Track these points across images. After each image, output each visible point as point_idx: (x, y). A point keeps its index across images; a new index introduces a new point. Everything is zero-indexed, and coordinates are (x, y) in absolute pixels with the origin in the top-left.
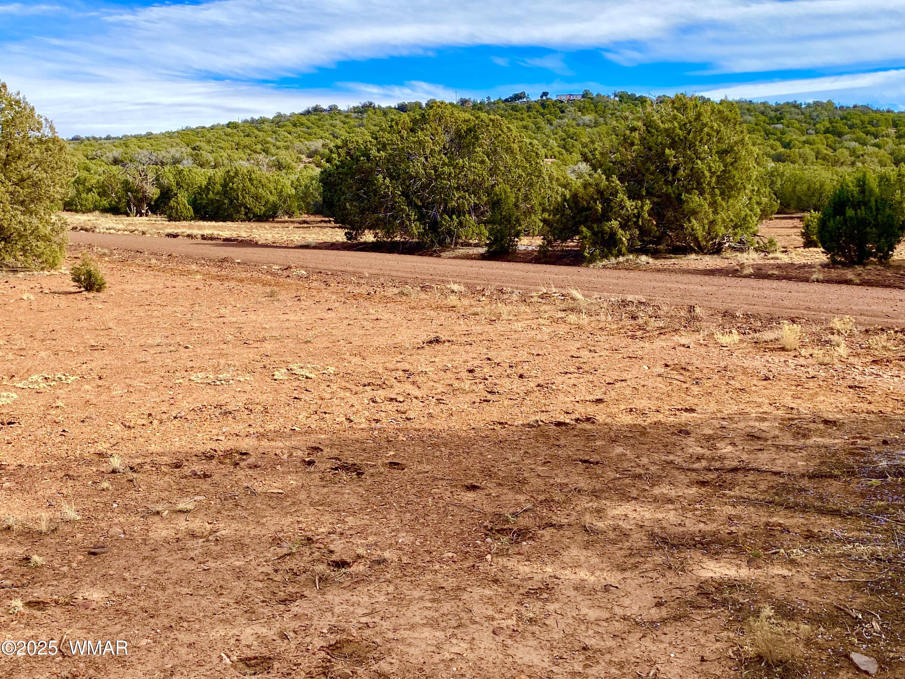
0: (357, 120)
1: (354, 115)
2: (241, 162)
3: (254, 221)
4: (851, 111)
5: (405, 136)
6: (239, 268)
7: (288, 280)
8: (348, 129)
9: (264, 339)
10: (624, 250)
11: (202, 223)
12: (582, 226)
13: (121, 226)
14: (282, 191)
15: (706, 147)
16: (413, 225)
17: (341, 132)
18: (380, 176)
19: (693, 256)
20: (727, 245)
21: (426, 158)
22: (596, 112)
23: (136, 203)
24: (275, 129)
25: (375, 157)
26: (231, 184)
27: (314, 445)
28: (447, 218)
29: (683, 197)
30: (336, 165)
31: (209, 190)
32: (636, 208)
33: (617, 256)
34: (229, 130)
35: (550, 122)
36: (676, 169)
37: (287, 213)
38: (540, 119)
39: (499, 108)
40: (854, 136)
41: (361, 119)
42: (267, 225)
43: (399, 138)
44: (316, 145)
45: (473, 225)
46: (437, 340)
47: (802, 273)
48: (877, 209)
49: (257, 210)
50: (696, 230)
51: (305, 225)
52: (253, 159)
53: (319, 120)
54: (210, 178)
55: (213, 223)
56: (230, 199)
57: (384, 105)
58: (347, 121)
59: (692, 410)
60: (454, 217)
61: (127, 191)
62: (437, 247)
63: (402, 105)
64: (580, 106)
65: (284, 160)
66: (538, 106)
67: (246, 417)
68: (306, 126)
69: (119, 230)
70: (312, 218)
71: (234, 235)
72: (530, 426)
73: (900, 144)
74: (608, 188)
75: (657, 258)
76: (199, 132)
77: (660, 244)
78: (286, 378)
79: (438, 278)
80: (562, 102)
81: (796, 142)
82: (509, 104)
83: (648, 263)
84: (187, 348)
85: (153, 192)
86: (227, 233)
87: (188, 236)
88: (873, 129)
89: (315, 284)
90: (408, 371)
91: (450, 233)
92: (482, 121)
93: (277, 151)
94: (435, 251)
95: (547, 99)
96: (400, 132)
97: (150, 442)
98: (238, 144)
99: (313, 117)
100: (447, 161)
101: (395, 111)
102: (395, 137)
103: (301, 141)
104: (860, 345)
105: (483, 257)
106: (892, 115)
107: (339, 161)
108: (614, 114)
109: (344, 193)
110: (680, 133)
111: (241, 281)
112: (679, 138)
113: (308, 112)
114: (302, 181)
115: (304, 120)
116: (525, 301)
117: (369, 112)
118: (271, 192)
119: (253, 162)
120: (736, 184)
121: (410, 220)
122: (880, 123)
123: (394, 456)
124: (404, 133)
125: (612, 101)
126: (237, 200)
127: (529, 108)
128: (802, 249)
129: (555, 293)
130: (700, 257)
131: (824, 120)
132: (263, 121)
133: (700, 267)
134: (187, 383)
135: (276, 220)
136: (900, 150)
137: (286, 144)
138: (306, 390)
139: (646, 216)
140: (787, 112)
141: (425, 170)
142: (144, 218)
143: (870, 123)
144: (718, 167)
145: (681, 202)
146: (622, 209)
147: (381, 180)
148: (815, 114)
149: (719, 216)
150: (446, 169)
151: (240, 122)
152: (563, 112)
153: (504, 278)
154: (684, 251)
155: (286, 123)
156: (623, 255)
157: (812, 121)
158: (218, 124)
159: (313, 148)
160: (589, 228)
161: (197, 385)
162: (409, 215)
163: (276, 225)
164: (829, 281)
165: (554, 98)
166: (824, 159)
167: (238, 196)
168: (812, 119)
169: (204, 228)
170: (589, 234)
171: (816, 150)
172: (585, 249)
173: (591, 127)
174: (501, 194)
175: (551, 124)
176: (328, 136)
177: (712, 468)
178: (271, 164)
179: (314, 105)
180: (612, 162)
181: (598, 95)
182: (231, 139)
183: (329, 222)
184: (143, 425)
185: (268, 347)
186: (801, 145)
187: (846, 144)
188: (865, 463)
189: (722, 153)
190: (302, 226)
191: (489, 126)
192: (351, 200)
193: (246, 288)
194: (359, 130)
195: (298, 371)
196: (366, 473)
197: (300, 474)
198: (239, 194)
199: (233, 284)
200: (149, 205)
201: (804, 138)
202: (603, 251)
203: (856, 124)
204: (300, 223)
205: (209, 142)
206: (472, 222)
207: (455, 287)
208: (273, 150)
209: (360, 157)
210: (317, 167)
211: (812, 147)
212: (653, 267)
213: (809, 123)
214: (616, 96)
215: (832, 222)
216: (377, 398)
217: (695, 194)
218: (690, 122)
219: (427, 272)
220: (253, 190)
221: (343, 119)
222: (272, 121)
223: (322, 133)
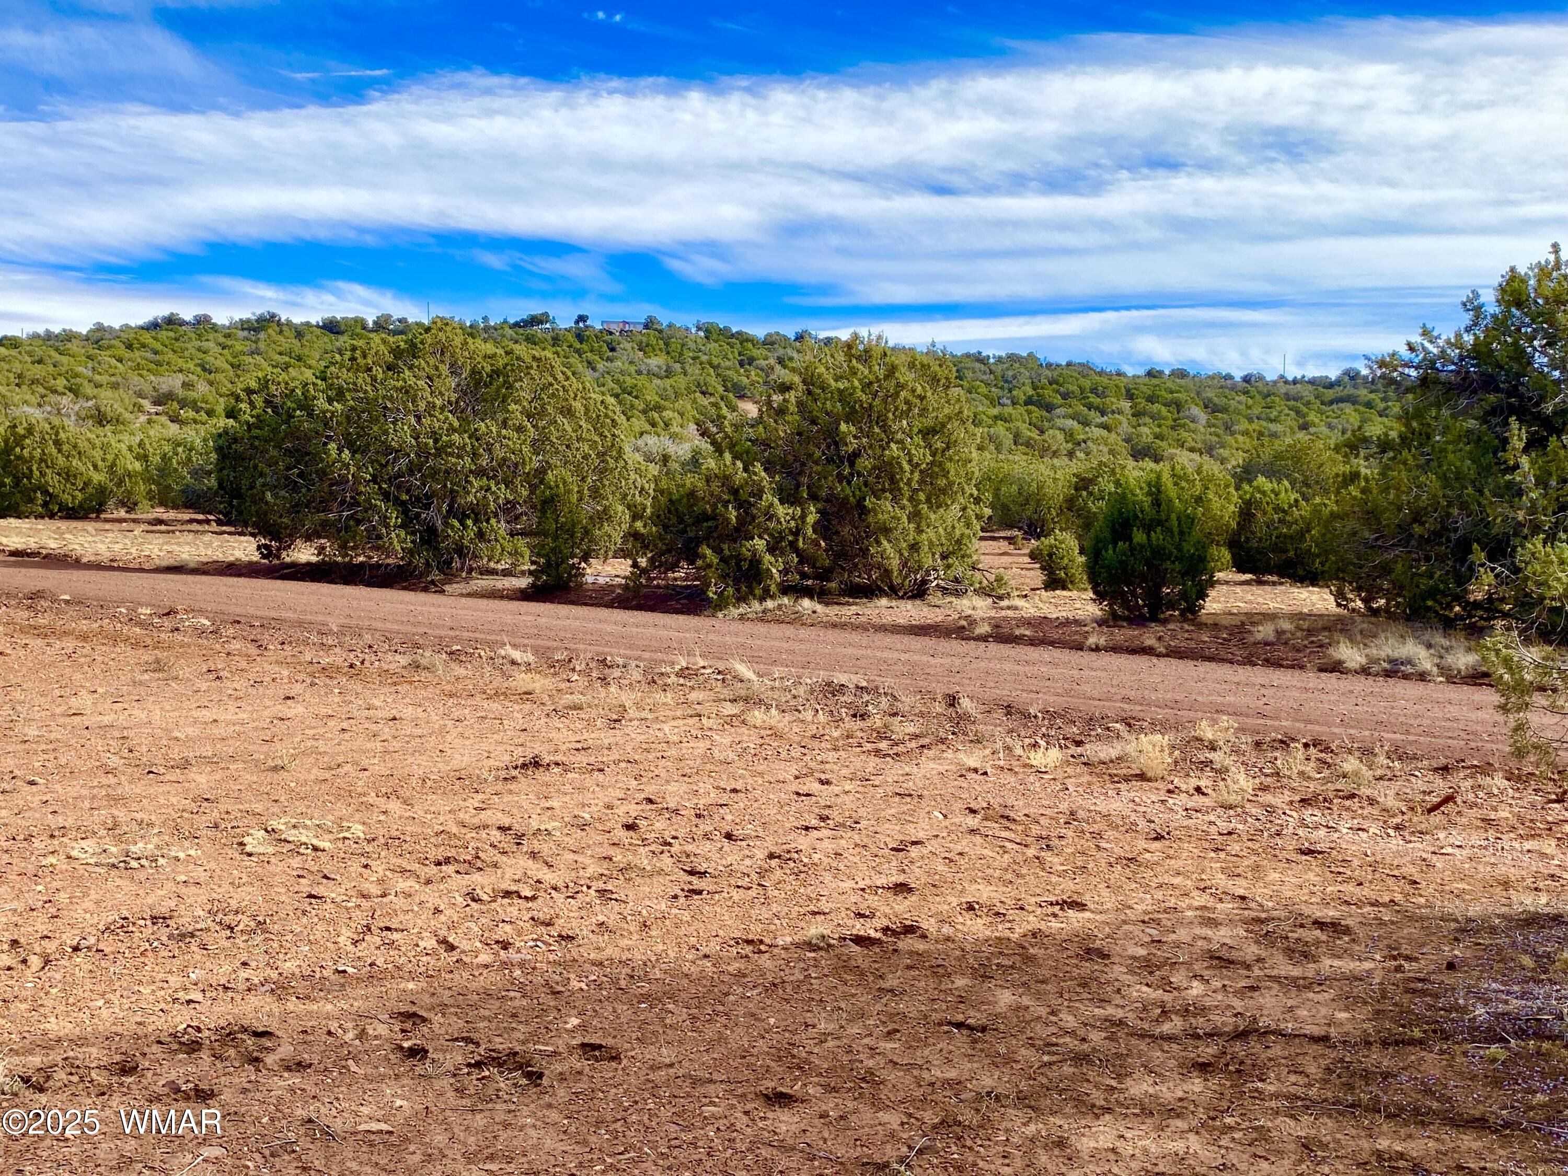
0: (248, 343)
1: (241, 334)
2: (30, 409)
3: (61, 518)
4: (1064, 372)
5: (380, 376)
6: (71, 611)
7: (179, 637)
8: (230, 359)
9: (185, 764)
10: (773, 588)
12: (705, 547)
14: (113, 465)
15: (905, 422)
16: (393, 535)
17: (218, 363)
18: (332, 446)
19: (884, 602)
20: (934, 584)
21: (418, 418)
22: (668, 353)
24: (92, 352)
25: (324, 412)
26: (18, 450)
27: (404, 1008)
28: (456, 524)
29: (867, 503)
30: (247, 423)
32: (793, 518)
33: (762, 599)
34: (4, 351)
35: (591, 365)
36: (856, 455)
37: (122, 503)
38: (574, 360)
39: (503, 336)
40: (1070, 411)
41: (256, 342)
42: (90, 526)
43: (369, 380)
44: (171, 383)
45: (504, 539)
46: (536, 762)
47: (1068, 633)
48: (1182, 533)
49: (66, 498)
50: (888, 558)
51: (163, 528)
52: (50, 404)
53: (177, 339)
56: (15, 477)
57: (297, 320)
58: (229, 343)
59: (1079, 906)
60: (469, 522)
62: (435, 576)
63: (331, 322)
64: (641, 342)
65: (109, 409)
66: (571, 338)
67: (227, 944)
68: (152, 350)
70: (172, 515)
71: (31, 543)
72: (810, 946)
73: (1139, 425)
74: (747, 483)
75: (827, 604)
77: (828, 580)
78: (271, 850)
79: (466, 635)
80: (611, 333)
81: (984, 417)
82: (521, 331)
83: (814, 612)
84: (32, 783)
86: (16, 539)
88: (1097, 401)
89: (236, 645)
90: (509, 829)
91: (460, 551)
92: (518, 358)
93: (96, 391)
94: (433, 582)
95: (587, 327)
96: (370, 370)
97: (42, 1010)
98: (20, 376)
99: (164, 335)
100: (456, 424)
101: (318, 331)
102: (362, 379)
103: (141, 376)
104: (1261, 770)
105: (525, 595)
106: (1125, 380)
107: (252, 416)
108: (698, 358)
109: (261, 475)
110: (864, 397)
111: (84, 637)
112: (861, 406)
113: (154, 326)
114: (148, 446)
115: (147, 338)
116: (654, 682)
117: (270, 331)
118: (95, 467)
119: (49, 409)
120: (951, 484)
121: (387, 526)
122: (1107, 392)
123: (583, 1027)
124: (379, 372)
125: (693, 337)
126: (29, 478)
127: (556, 340)
128: (1043, 592)
129: (704, 667)
130: (894, 603)
131: (1023, 384)
132: (69, 336)
133: (902, 621)
134: (63, 866)
135: (102, 516)
136: (1139, 435)
137: (113, 379)
138: (325, 877)
139: (810, 531)
140: (968, 369)
141: (416, 439)
143: (1094, 390)
144: (922, 455)
145: (863, 510)
146: (770, 519)
147: (334, 454)
148: (1010, 373)
149: (924, 536)
150: (456, 437)
151: (24, 336)
152: (613, 350)
153: (589, 637)
154: (868, 592)
155: (113, 342)
156: (773, 597)
157: (1006, 385)
159: (164, 388)
160: (717, 550)
161: (89, 868)
162: (386, 517)
163: (107, 526)
164: (1115, 649)
165: (599, 327)
166: (1027, 445)
167: (31, 471)
168: (1006, 381)
170: (716, 561)
171: (1014, 430)
172: (709, 585)
173: (661, 378)
174: (557, 486)
175: (594, 369)
176: (192, 368)
177: (1201, 1032)
178: (83, 414)
179: (166, 313)
180: (750, 440)
181: (670, 326)
182: (6, 367)
183: (208, 522)
184: (9, 969)
185: (201, 779)
186: (990, 422)
187: (1059, 422)
188: (1449, 1011)
189: (928, 433)
190: (154, 528)
191: (531, 367)
192: (276, 487)
193: (102, 652)
194: (251, 360)
195: (291, 835)
196: (546, 1072)
197: (405, 1081)
198: (34, 468)
199: (70, 644)
201: (995, 411)
202: (738, 590)
203: (1073, 392)
204: (150, 523)
206: (502, 532)
207: (517, 655)
208: (89, 390)
209: (294, 410)
210: (172, 421)
211: (1007, 425)
212: (825, 619)
213: (1002, 388)
214: (699, 329)
215: (1110, 552)
216: (478, 891)
217: (886, 498)
218: (879, 381)
219: (442, 622)
220: (61, 461)
221: (222, 340)
222: (87, 338)
223: (181, 363)
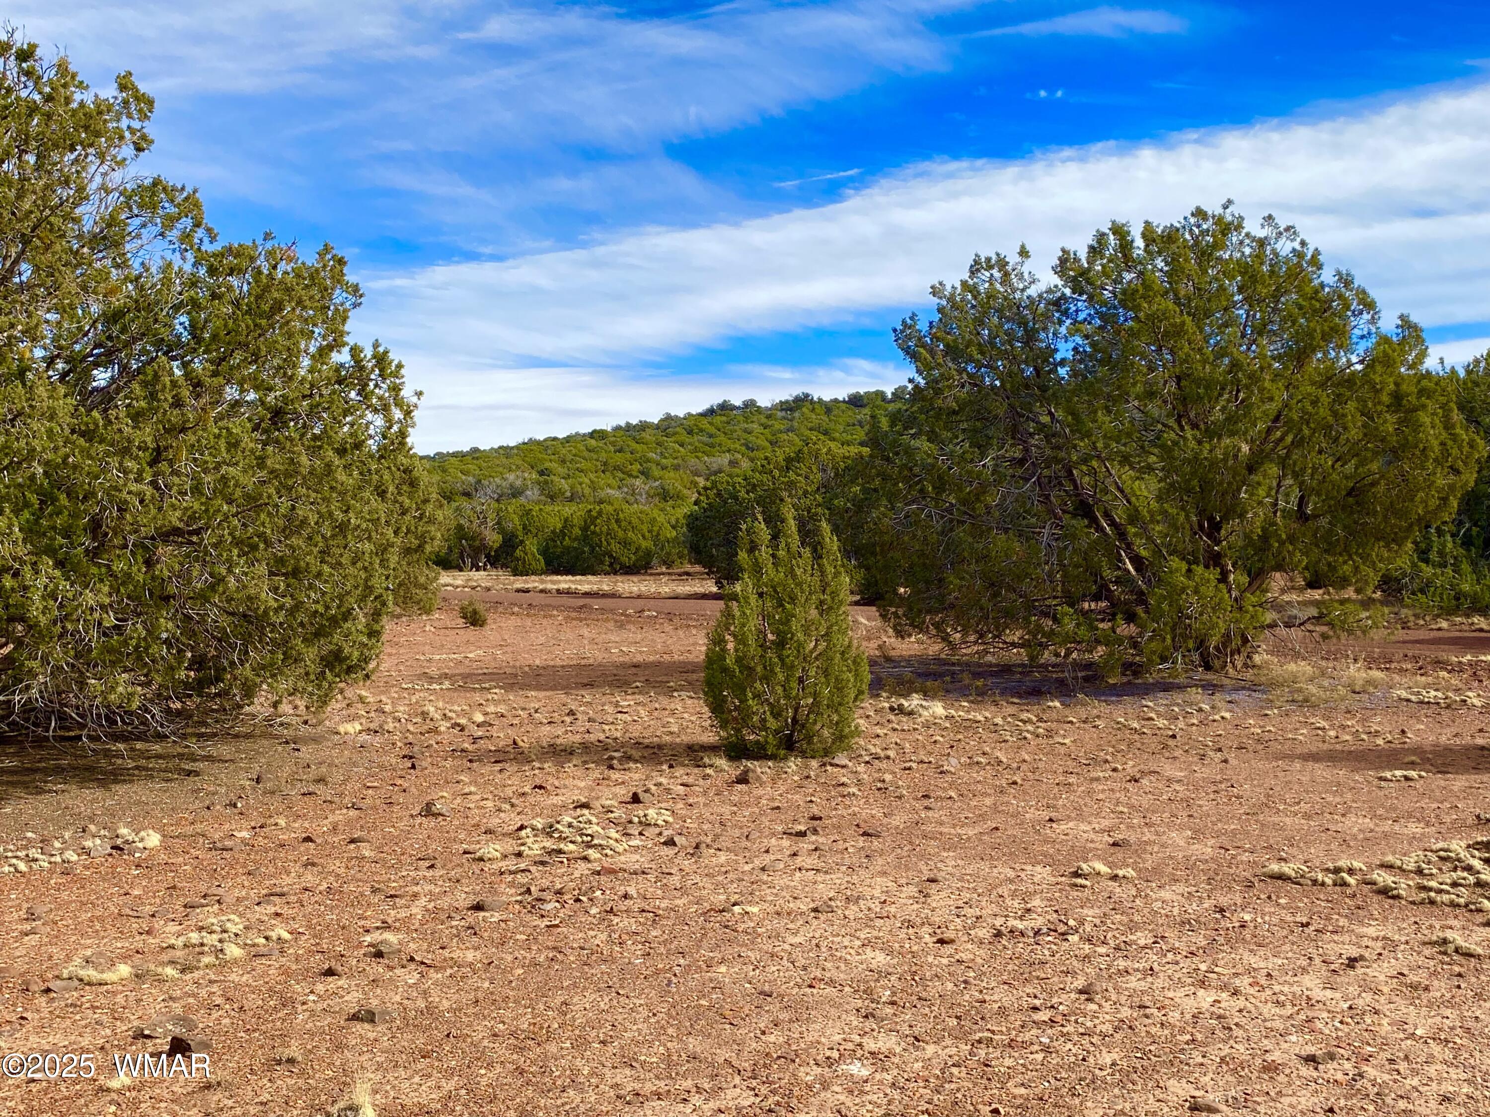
0: (785, 422)
1: (780, 414)
2: (609, 491)
3: (621, 574)
8: (770, 437)
11: (555, 578)
13: (459, 582)
14: (658, 534)
17: (759, 442)
23: (472, 553)
24: (661, 439)
26: (592, 527)
31: (565, 535)
34: (593, 442)
37: (665, 563)
41: (791, 420)
44: (720, 461)
49: (624, 559)
51: (684, 577)
52: (627, 486)
53: (728, 423)
54: (566, 520)
55: (570, 577)
56: (591, 546)
57: (827, 398)
58: (770, 423)
61: (460, 539)
63: (855, 397)
65: (671, 487)
68: (708, 434)
69: (457, 587)
70: (695, 569)
71: (596, 588)
76: (550, 445)
85: (493, 539)
86: (587, 586)
87: (542, 591)
93: (662, 473)
98: (605, 464)
99: (718, 420)
101: (844, 406)
102: (766, 478)
103: (697, 457)
113: (711, 412)
115: (704, 423)
117: (804, 409)
118: (644, 536)
119: (625, 491)
126: (600, 547)
132: (644, 426)
135: (649, 571)
137: (676, 461)
142: (482, 573)
151: (609, 429)
155: (678, 429)
158: (577, 434)
159: (715, 467)
163: (650, 578)
167: (601, 542)
169: (559, 582)
176: (739, 447)
178: (652, 492)
179: (720, 401)
182: (595, 457)
190: (679, 578)
194: (786, 437)
198: (603, 539)
200: (488, 556)
204: (678, 575)
205: (563, 462)
208: (656, 472)
220: (621, 534)
221: (764, 420)
222: (657, 427)
223: (730, 444)
